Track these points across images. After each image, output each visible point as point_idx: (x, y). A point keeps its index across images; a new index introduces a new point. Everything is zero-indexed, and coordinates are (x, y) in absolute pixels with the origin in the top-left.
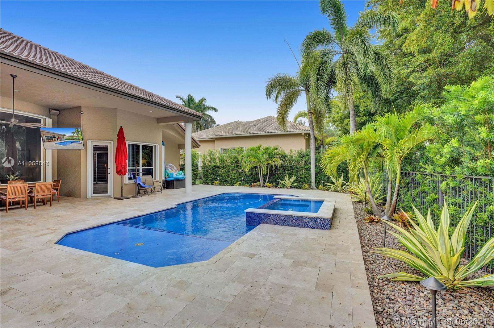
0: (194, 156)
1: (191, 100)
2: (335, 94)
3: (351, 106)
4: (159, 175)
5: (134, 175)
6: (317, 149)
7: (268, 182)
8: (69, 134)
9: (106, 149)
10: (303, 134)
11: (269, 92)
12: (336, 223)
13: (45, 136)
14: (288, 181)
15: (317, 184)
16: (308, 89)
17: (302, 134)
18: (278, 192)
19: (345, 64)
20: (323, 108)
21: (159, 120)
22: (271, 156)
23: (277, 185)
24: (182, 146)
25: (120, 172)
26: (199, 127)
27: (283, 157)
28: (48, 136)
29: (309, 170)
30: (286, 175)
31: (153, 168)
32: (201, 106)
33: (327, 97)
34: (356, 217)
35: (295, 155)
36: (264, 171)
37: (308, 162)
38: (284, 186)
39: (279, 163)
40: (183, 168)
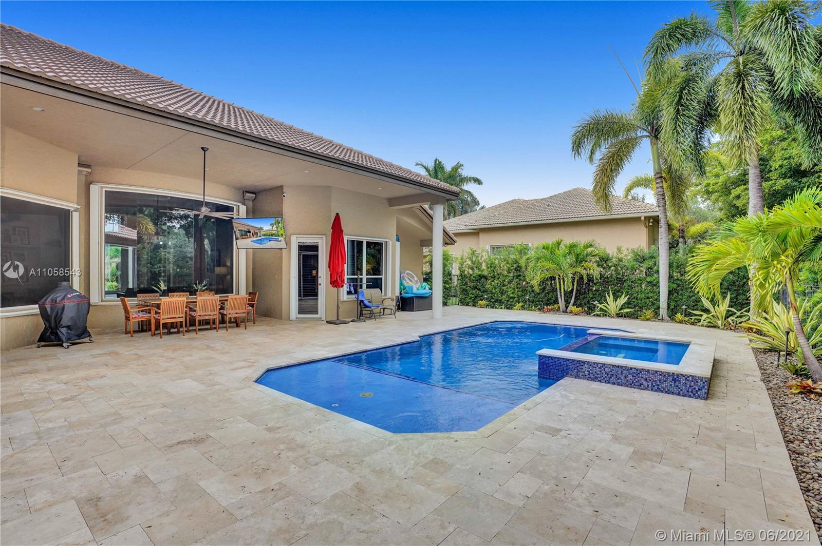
0: (446, 258)
1: (438, 168)
2: (714, 138)
3: (752, 160)
4: (392, 288)
5: (355, 287)
6: (673, 246)
7: (573, 305)
8: (266, 226)
9: (315, 248)
10: (643, 218)
11: (577, 146)
12: (720, 387)
13: (239, 230)
14: (613, 304)
15: (672, 312)
16: (655, 133)
17: (640, 217)
18: (593, 324)
19: (740, 76)
20: (687, 168)
21: (393, 201)
22: (580, 260)
23: (590, 311)
24: (428, 242)
25: (336, 282)
26: (452, 212)
27: (604, 261)
28: (242, 230)
29: (656, 285)
30: (608, 294)
31: (383, 277)
32: (455, 177)
33: (697, 145)
34: (766, 380)
35: (627, 257)
36: (568, 285)
37: (652, 271)
38: (605, 313)
39: (596, 271)
40: (428, 278)
